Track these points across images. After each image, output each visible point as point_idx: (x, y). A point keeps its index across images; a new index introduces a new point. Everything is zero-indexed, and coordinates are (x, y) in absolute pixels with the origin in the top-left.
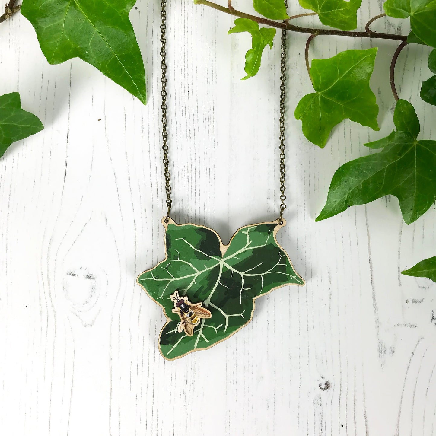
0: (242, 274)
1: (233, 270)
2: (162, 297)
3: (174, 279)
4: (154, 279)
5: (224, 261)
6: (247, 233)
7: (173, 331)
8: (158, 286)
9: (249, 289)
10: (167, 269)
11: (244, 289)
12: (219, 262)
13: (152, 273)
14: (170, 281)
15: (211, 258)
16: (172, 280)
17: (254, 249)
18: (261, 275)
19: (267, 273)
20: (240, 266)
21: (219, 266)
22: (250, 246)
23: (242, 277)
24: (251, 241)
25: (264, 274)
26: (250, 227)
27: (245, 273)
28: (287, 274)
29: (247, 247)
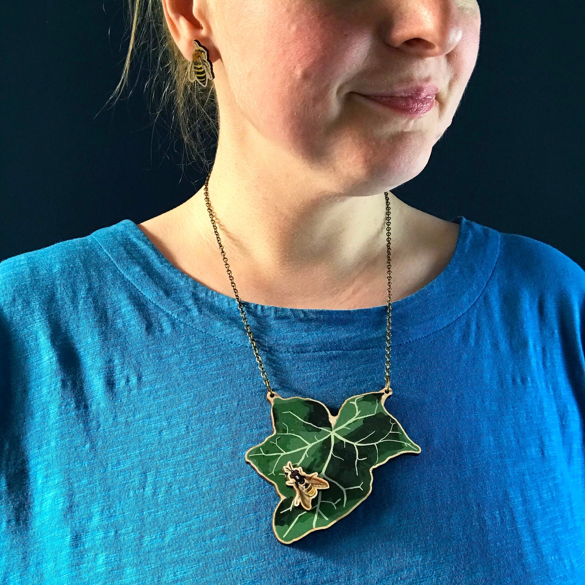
0: (355, 444)
1: (345, 440)
2: (273, 472)
3: (285, 453)
4: (264, 454)
5: (336, 432)
6: (355, 403)
7: (288, 509)
8: (268, 461)
9: (364, 459)
10: (276, 443)
11: (359, 460)
12: (329, 433)
13: (261, 448)
14: (280, 455)
15: (321, 430)
16: (282, 454)
17: (364, 418)
18: (375, 444)
19: (380, 441)
20: (353, 436)
21: (330, 437)
22: (360, 415)
23: (356, 447)
24: (360, 411)
25: (377, 443)
26: (357, 397)
27: (359, 443)
28: (401, 442)
29: (357, 417)
